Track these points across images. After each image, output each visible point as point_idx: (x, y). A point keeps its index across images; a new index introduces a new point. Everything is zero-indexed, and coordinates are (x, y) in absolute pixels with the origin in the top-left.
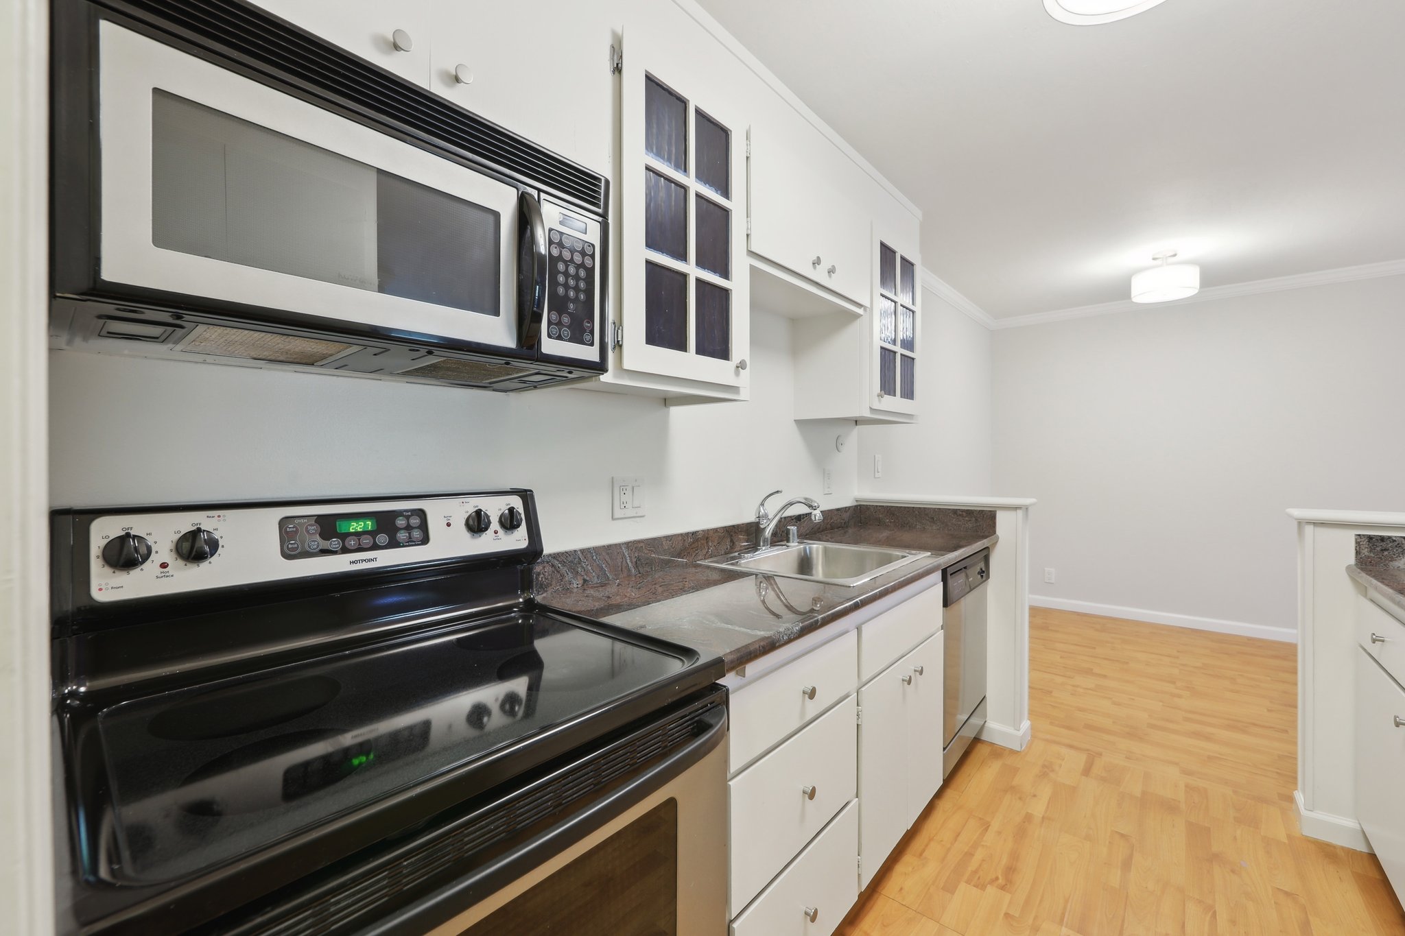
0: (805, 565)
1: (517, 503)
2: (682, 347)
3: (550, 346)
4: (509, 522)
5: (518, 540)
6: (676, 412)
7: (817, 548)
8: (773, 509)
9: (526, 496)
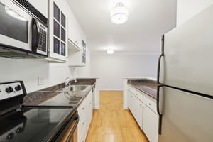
0: (72, 89)
1: (19, 84)
2: (59, 53)
3: (38, 51)
4: (18, 88)
5: (21, 92)
6: (50, 64)
7: (74, 86)
8: (68, 80)
9: (21, 82)
